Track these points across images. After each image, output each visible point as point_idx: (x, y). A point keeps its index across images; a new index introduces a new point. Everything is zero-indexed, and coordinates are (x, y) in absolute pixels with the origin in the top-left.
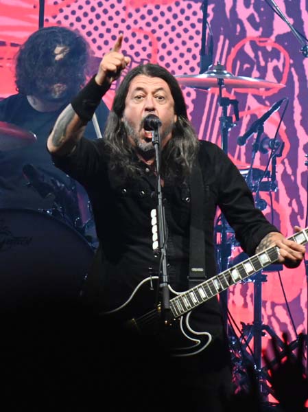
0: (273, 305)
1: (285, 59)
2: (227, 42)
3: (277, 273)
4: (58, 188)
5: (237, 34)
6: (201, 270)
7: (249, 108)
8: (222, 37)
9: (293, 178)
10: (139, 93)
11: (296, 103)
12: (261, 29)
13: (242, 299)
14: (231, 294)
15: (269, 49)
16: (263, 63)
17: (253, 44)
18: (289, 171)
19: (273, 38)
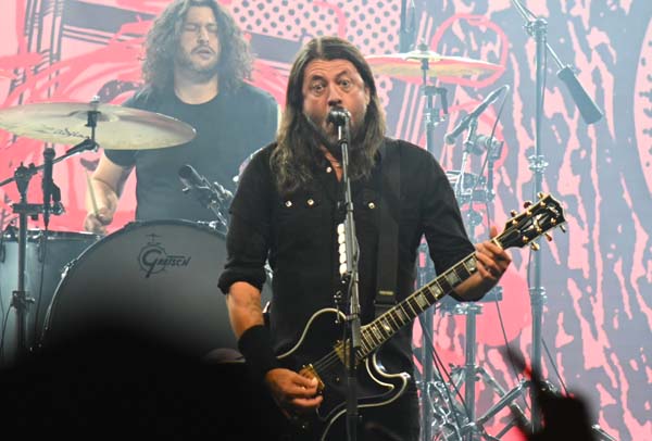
0: (487, 348)
1: (502, 42)
2: (431, 20)
3: (494, 303)
4: (223, 196)
5: (444, 10)
6: (391, 293)
7: (458, 103)
8: (424, 15)
9: (511, 190)
10: (317, 83)
11: (516, 97)
12: (473, 4)
13: (448, 340)
14: (435, 334)
15: (483, 29)
16: (475, 47)
17: (463, 23)
18: (507, 182)
19: (488, 15)
